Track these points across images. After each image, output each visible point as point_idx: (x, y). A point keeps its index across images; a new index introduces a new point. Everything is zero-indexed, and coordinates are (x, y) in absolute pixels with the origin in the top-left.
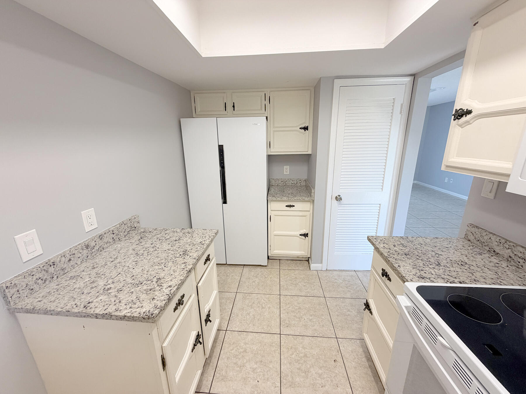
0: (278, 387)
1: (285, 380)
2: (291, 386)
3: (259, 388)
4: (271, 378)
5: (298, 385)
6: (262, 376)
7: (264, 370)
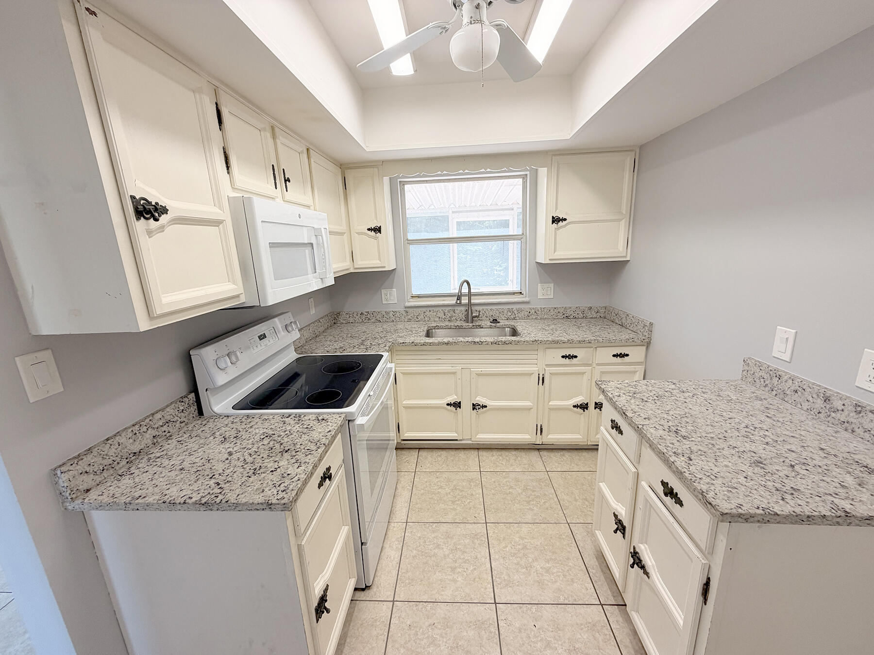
0: (502, 620)
1: (492, 632)
2: (482, 623)
3: (530, 617)
4: (515, 633)
5: (471, 624)
6: (530, 636)
7: (531, 646)
